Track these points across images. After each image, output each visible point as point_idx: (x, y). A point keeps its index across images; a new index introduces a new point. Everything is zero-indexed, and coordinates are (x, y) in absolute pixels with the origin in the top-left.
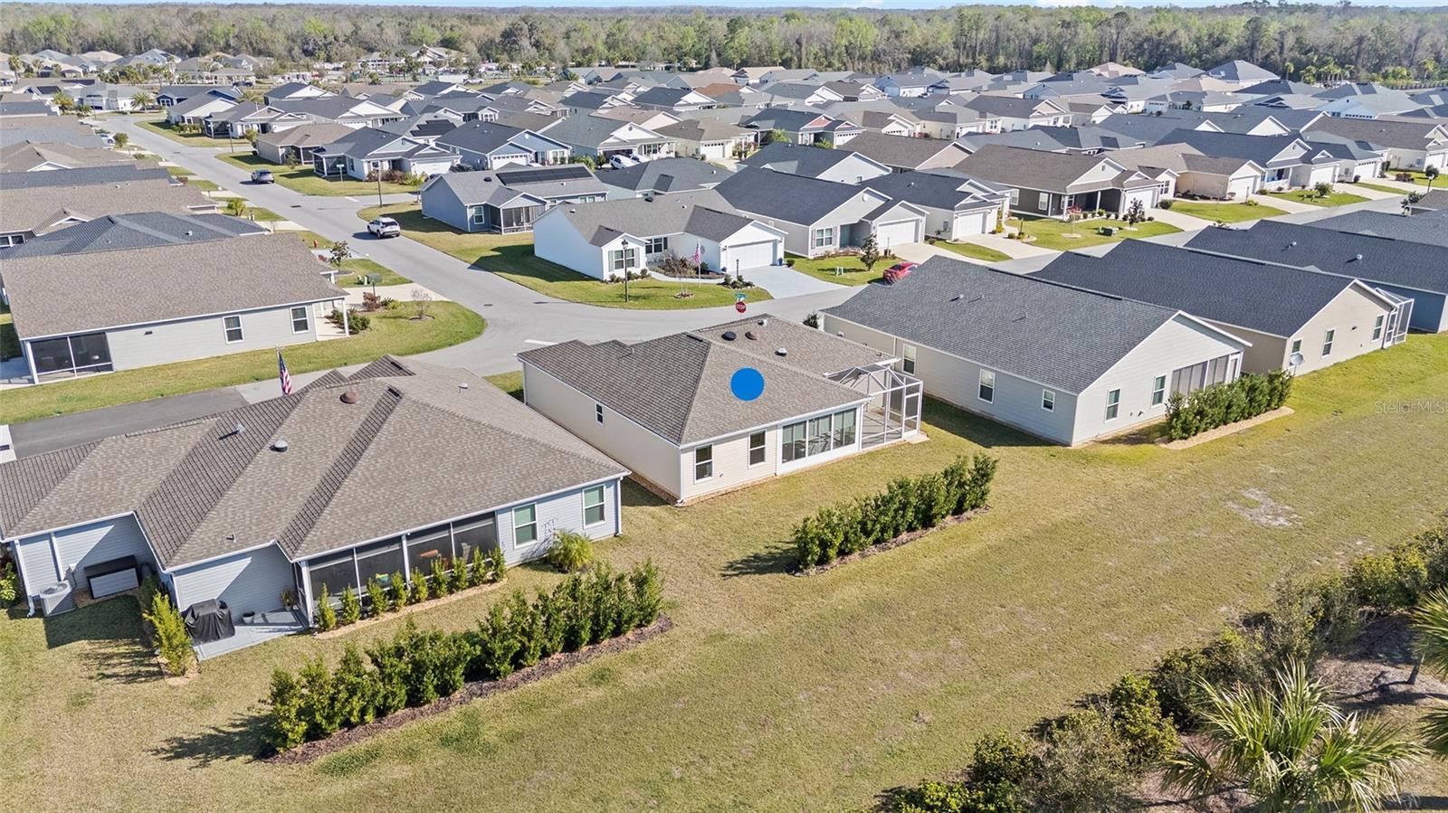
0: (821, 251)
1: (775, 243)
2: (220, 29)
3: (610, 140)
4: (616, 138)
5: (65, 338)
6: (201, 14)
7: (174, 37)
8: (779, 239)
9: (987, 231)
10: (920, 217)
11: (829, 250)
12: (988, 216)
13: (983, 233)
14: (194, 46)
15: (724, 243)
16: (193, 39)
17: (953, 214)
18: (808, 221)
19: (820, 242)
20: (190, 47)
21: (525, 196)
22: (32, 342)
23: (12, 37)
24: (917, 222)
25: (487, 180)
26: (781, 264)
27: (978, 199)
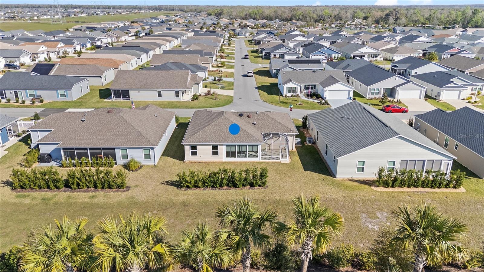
0: (372, 96)
1: (349, 91)
2: (298, 13)
3: (357, 52)
4: (359, 51)
5: (120, 90)
6: (295, 9)
7: (285, 16)
8: (351, 90)
9: (460, 98)
10: (423, 89)
11: (376, 96)
12: (462, 93)
13: (459, 99)
14: (290, 18)
15: (326, 89)
16: (290, 16)
17: (441, 89)
18: (368, 85)
19: (373, 93)
20: (289, 19)
21: (290, 67)
22: (113, 90)
23: (246, 16)
24: (421, 91)
25: (284, 62)
26: (350, 99)
27: (458, 85)
